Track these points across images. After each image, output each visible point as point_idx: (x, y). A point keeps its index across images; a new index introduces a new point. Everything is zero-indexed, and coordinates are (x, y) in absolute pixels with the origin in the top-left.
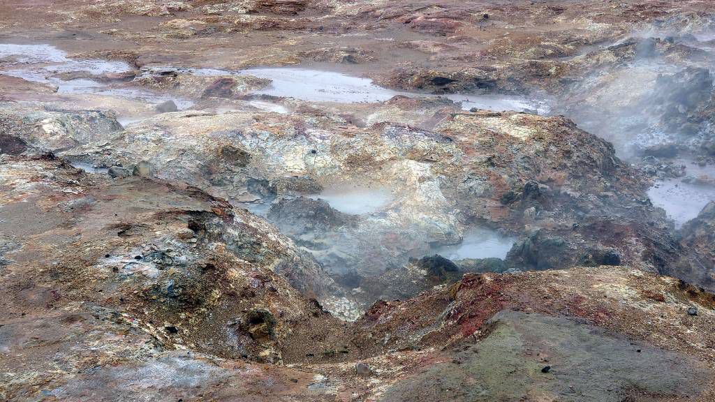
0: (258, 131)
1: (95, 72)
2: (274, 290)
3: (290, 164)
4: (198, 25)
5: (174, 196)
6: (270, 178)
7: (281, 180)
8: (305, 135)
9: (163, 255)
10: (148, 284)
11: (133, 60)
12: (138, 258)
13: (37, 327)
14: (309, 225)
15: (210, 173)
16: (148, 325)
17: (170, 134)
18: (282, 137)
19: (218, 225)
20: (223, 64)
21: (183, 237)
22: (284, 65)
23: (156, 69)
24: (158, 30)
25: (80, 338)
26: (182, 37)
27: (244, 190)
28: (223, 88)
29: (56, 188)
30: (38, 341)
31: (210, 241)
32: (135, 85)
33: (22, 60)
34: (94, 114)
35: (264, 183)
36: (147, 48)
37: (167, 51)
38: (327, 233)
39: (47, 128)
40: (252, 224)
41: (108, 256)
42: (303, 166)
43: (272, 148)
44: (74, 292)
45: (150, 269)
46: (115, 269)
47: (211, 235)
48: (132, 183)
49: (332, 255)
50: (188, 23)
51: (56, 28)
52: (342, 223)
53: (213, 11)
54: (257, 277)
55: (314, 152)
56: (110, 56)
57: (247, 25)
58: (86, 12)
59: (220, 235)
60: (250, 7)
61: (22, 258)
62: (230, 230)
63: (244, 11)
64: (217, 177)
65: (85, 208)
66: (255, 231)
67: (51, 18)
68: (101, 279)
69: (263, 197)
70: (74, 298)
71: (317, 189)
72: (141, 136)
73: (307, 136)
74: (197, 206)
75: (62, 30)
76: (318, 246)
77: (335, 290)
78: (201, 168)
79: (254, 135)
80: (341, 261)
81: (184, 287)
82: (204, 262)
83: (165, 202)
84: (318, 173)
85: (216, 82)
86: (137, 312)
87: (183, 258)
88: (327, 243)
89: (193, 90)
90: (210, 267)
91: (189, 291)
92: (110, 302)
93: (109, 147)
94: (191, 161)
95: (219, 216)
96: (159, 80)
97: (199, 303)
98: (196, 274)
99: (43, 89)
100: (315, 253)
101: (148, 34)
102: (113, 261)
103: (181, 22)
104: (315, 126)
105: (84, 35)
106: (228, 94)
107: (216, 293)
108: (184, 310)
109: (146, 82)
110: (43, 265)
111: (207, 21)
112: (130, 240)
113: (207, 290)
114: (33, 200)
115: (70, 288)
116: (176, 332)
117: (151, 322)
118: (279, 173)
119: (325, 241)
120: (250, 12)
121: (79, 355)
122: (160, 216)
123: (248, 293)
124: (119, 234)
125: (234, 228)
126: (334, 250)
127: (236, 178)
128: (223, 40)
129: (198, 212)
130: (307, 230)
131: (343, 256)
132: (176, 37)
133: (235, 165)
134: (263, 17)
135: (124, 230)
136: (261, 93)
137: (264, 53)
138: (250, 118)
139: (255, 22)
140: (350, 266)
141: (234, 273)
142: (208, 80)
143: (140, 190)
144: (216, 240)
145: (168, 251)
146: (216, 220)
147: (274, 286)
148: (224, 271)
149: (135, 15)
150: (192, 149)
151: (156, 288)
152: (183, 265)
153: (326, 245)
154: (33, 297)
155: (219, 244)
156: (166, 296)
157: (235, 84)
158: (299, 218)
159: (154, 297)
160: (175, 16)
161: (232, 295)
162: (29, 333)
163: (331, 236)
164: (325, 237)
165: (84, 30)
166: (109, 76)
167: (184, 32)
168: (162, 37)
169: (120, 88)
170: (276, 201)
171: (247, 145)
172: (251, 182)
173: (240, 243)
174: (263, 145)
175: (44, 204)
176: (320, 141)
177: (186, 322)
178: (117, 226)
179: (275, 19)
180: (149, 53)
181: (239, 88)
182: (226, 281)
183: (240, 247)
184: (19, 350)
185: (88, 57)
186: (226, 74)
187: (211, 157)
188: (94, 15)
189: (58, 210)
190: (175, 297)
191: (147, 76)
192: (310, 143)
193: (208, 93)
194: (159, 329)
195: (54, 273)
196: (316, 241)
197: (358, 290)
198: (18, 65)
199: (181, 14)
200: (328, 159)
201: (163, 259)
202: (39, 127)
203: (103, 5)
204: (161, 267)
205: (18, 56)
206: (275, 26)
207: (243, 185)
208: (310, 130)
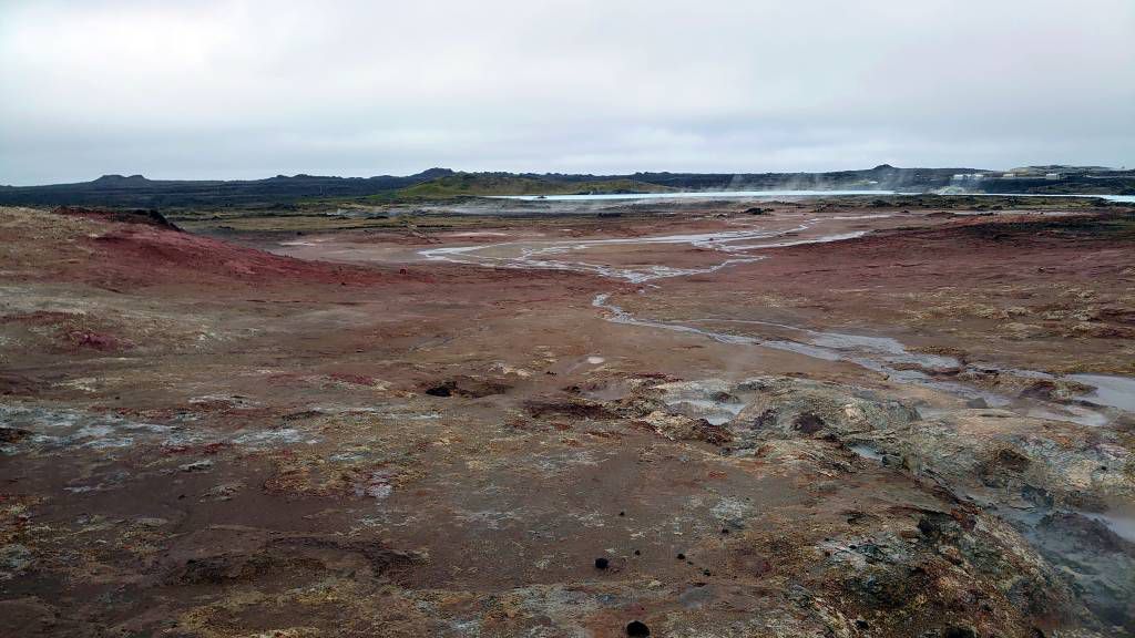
0: (1043, 440)
1: (925, 365)
2: (987, 609)
3: (1074, 477)
4: (1034, 329)
5: (918, 492)
6: (1049, 488)
7: (1060, 492)
8: (1097, 449)
9: (876, 550)
10: (852, 574)
11: (963, 358)
12: (853, 547)
13: (733, 593)
14: (1079, 545)
15: (985, 473)
16: (840, 614)
17: (953, 431)
18: (1069, 448)
19: (955, 529)
20: (1048, 367)
21: (905, 535)
22: (1115, 373)
23: (981, 366)
24: (994, 332)
25: (762, 613)
26: (1016, 339)
27: (1019, 496)
28: (1042, 390)
29: (817, 468)
30: (728, 607)
31: (944, 543)
32: (957, 380)
33: (867, 350)
34: (895, 404)
35: (1042, 492)
36: (979, 347)
37: (998, 351)
38: (1099, 558)
39: (849, 412)
40: (996, 534)
41: (827, 540)
42: (1088, 481)
43: (1056, 458)
44: (783, 567)
45: (859, 561)
46: (828, 554)
47: (945, 538)
48: (883, 474)
49: (1098, 583)
50: (1023, 327)
51: (903, 325)
52: (1119, 550)
53: (1053, 317)
54: (971, 591)
55: (1104, 468)
56: (941, 353)
57: (1085, 331)
58: (932, 312)
59: (956, 539)
60: (1092, 315)
61: (757, 526)
62: (967, 536)
63: (1086, 318)
64: (991, 478)
65: (831, 491)
66: (997, 542)
67: (899, 316)
68: (811, 560)
69: (1038, 506)
70: (782, 573)
71: (1100, 508)
72: (925, 430)
73: (1098, 451)
74: (937, 506)
75: (906, 327)
76: (1086, 570)
77: (1089, 622)
78: (977, 467)
79: (1038, 442)
80: (1110, 592)
81: (885, 586)
82: (914, 564)
83: (906, 496)
84: (1106, 491)
85: (1036, 384)
86: (834, 600)
87: (896, 557)
88: (1098, 569)
89: (1012, 389)
90: (919, 570)
91: (889, 590)
92: (811, 584)
93: (892, 436)
94: (967, 460)
95: (957, 520)
96: (980, 377)
97: (898, 605)
98: (903, 576)
99: (875, 376)
100: (1079, 576)
101: (982, 334)
102: (829, 546)
103: (1017, 326)
104: (1112, 442)
105: (926, 332)
106: (1047, 397)
107: (921, 599)
108: (881, 608)
109: (968, 378)
110: (771, 536)
111: (1044, 326)
112: (855, 529)
113: (911, 593)
114: (792, 475)
115: (783, 563)
116: (867, 627)
117: (844, 613)
118: (1060, 484)
119: (1094, 566)
120: (1091, 320)
121: (753, 629)
122: (896, 511)
123: (957, 606)
124: (849, 521)
125: (973, 535)
126: (1102, 578)
127: (1011, 483)
128: (1056, 344)
129: (935, 512)
130: (1075, 550)
131: (1113, 587)
132: (1009, 339)
133: (1012, 469)
134: (1103, 325)
135: (855, 517)
136: (1082, 399)
137: (1096, 360)
138: (1040, 424)
139: (1095, 330)
140: (1120, 599)
141: (947, 582)
142: (1027, 381)
143: (887, 482)
144: (950, 543)
145: (885, 546)
146: (953, 523)
147: (990, 605)
148: (936, 578)
149: (977, 317)
150: (971, 447)
151: (857, 581)
152: (893, 563)
153: (1095, 570)
154: (749, 564)
155: (952, 548)
156: (865, 590)
157: (1055, 388)
158: (1070, 534)
159: (853, 589)
160: (1015, 321)
161: (938, 604)
162: (724, 597)
163: (1104, 562)
164: (1096, 561)
165: (927, 327)
166: (936, 369)
167: (1019, 335)
168: (995, 338)
169: (944, 381)
170: (1050, 513)
171: (1030, 451)
172: (1027, 489)
173: (976, 551)
174: (1046, 454)
175: (799, 480)
176: (1113, 458)
177: (881, 621)
178: (852, 513)
179: (1118, 328)
180: (979, 351)
181: (1059, 392)
182: (936, 589)
183: (976, 555)
184: (709, 610)
185: (923, 352)
186: (1048, 377)
187: (989, 458)
188: (938, 315)
189: (808, 488)
190: (872, 593)
191: (971, 373)
192: (1101, 459)
193: (1026, 393)
194: (851, 621)
195: (774, 546)
196: (1083, 564)
197: (1120, 629)
198: (861, 354)
199: (1019, 318)
200: (1120, 478)
201: (874, 553)
202: (843, 411)
203: (948, 307)
204: (871, 561)
205: (863, 346)
206: (1117, 335)
207: (1018, 491)
208: (1104, 445)
